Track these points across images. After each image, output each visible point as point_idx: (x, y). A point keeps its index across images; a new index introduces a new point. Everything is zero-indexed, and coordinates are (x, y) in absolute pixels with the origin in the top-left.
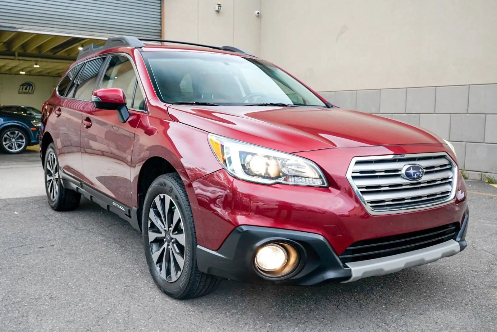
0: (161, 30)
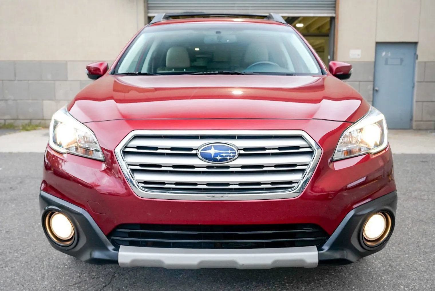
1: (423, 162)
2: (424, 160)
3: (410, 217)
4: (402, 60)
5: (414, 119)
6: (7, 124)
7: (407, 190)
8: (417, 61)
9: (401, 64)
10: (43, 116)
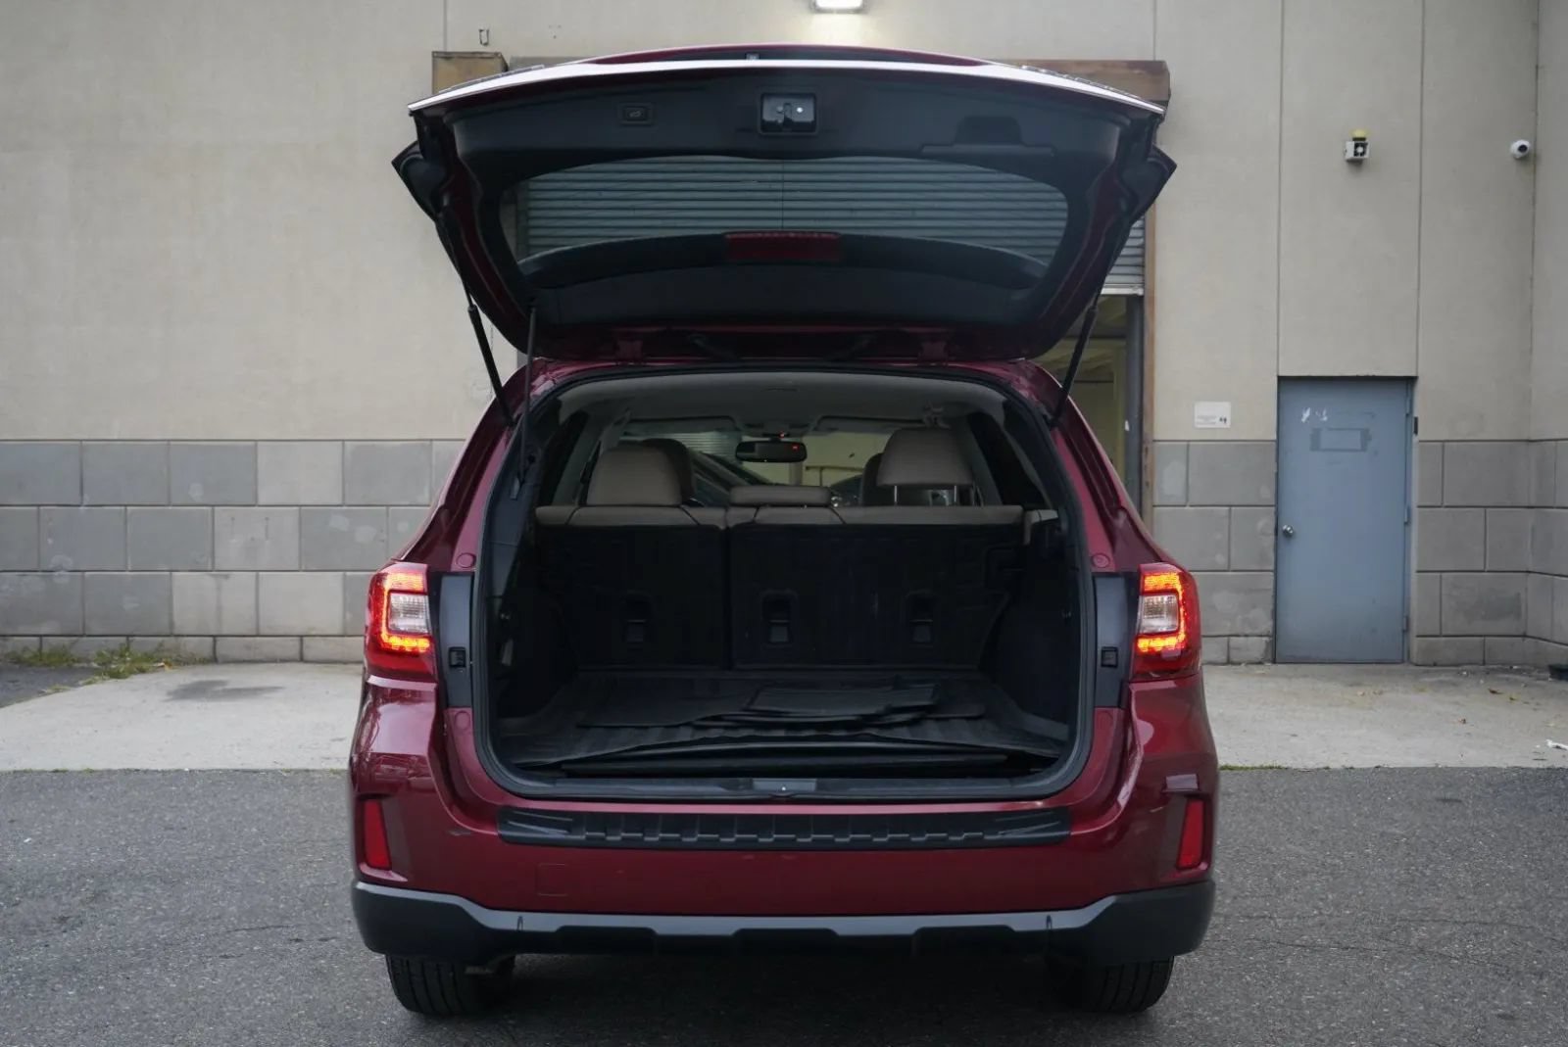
0: (1142, 246)
1: (1445, 800)
2: (1449, 795)
3: (1403, 1030)
4: (1366, 436)
5: (1415, 628)
6: (46, 650)
7: (1393, 920)
8: (1416, 439)
9: (1364, 449)
10: (172, 624)
